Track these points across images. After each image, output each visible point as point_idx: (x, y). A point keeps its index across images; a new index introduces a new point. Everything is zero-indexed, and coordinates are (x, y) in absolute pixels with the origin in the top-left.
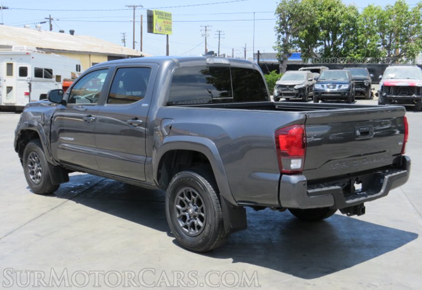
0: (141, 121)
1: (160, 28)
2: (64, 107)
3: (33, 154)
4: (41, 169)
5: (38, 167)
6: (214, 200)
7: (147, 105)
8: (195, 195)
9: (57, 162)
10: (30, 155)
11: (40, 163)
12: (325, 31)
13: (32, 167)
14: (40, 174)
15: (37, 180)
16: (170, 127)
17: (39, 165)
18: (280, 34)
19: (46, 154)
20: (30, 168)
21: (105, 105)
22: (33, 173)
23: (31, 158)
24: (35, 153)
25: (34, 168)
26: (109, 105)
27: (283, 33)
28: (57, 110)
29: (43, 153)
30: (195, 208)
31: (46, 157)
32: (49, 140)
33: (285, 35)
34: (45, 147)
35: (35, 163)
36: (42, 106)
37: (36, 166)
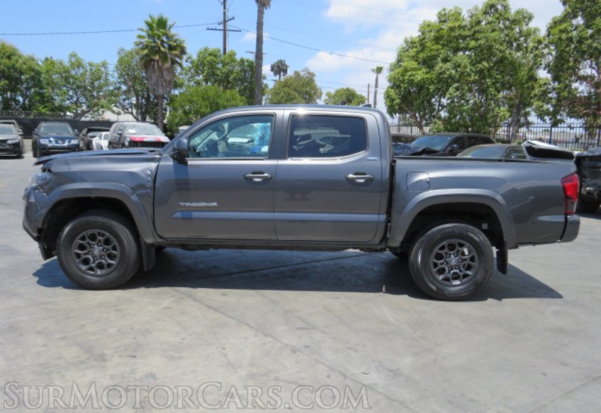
0: (371, 176)
7: (375, 158)
16: (429, 181)
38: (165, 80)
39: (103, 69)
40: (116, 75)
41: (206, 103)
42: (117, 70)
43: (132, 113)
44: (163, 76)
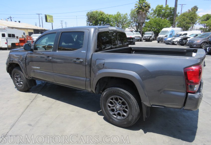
0: (82, 60)
1: (50, 21)
2: (32, 52)
3: (17, 74)
4: (22, 80)
5: (20, 79)
6: (135, 104)
7: (85, 52)
8: (121, 100)
9: (31, 78)
10: (16, 74)
11: (21, 78)
12: (101, 22)
13: (17, 79)
14: (21, 83)
15: (21, 85)
16: (104, 64)
17: (21, 79)
18: (88, 22)
19: (24, 74)
20: (16, 80)
21: (57, 51)
22: (18, 82)
23: (16, 75)
24: (18, 73)
25: (18, 80)
26: (59, 51)
27: (89, 22)
28: (28, 54)
29: (22, 73)
30: (120, 106)
31: (24, 76)
32: (25, 68)
33: (89, 23)
34: (23, 71)
35: (18, 77)
36: (19, 51)
37: (19, 79)
38: (143, 17)
39: (126, 16)
40: (129, 17)
41: (156, 24)
42: (130, 16)
43: (134, 28)
44: (142, 16)
